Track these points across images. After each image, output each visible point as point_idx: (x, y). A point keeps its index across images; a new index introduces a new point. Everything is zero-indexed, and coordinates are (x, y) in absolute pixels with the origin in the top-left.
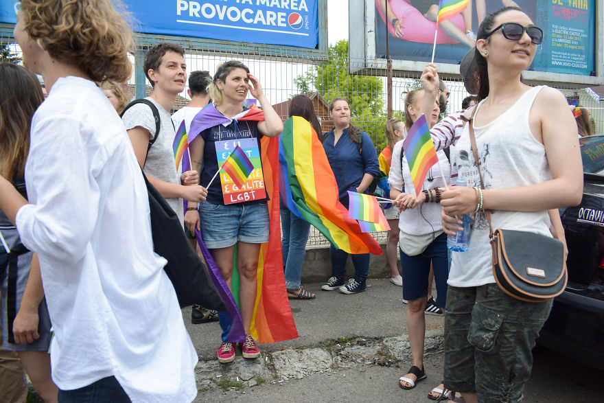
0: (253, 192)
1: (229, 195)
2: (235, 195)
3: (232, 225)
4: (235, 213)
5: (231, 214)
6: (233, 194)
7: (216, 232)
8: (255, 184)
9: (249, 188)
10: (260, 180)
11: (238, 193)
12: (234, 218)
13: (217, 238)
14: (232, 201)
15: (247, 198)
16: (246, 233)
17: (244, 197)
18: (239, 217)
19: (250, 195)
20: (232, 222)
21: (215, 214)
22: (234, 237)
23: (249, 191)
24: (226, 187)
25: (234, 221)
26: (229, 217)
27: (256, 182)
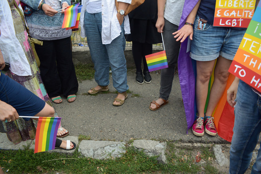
0: (241, 20)
1: (219, 18)
2: (224, 19)
3: (217, 44)
4: (221, 34)
5: (217, 35)
6: (222, 18)
7: (203, 48)
8: (245, 13)
9: (238, 16)
10: (251, 10)
11: (227, 19)
12: (219, 38)
13: (204, 53)
14: (220, 24)
15: (234, 24)
16: (227, 52)
17: (231, 23)
18: (223, 37)
19: (238, 22)
20: (217, 41)
21: (204, 33)
22: (217, 53)
23: (237, 19)
24: (218, 12)
25: (219, 40)
26: (216, 37)
27: (247, 12)
